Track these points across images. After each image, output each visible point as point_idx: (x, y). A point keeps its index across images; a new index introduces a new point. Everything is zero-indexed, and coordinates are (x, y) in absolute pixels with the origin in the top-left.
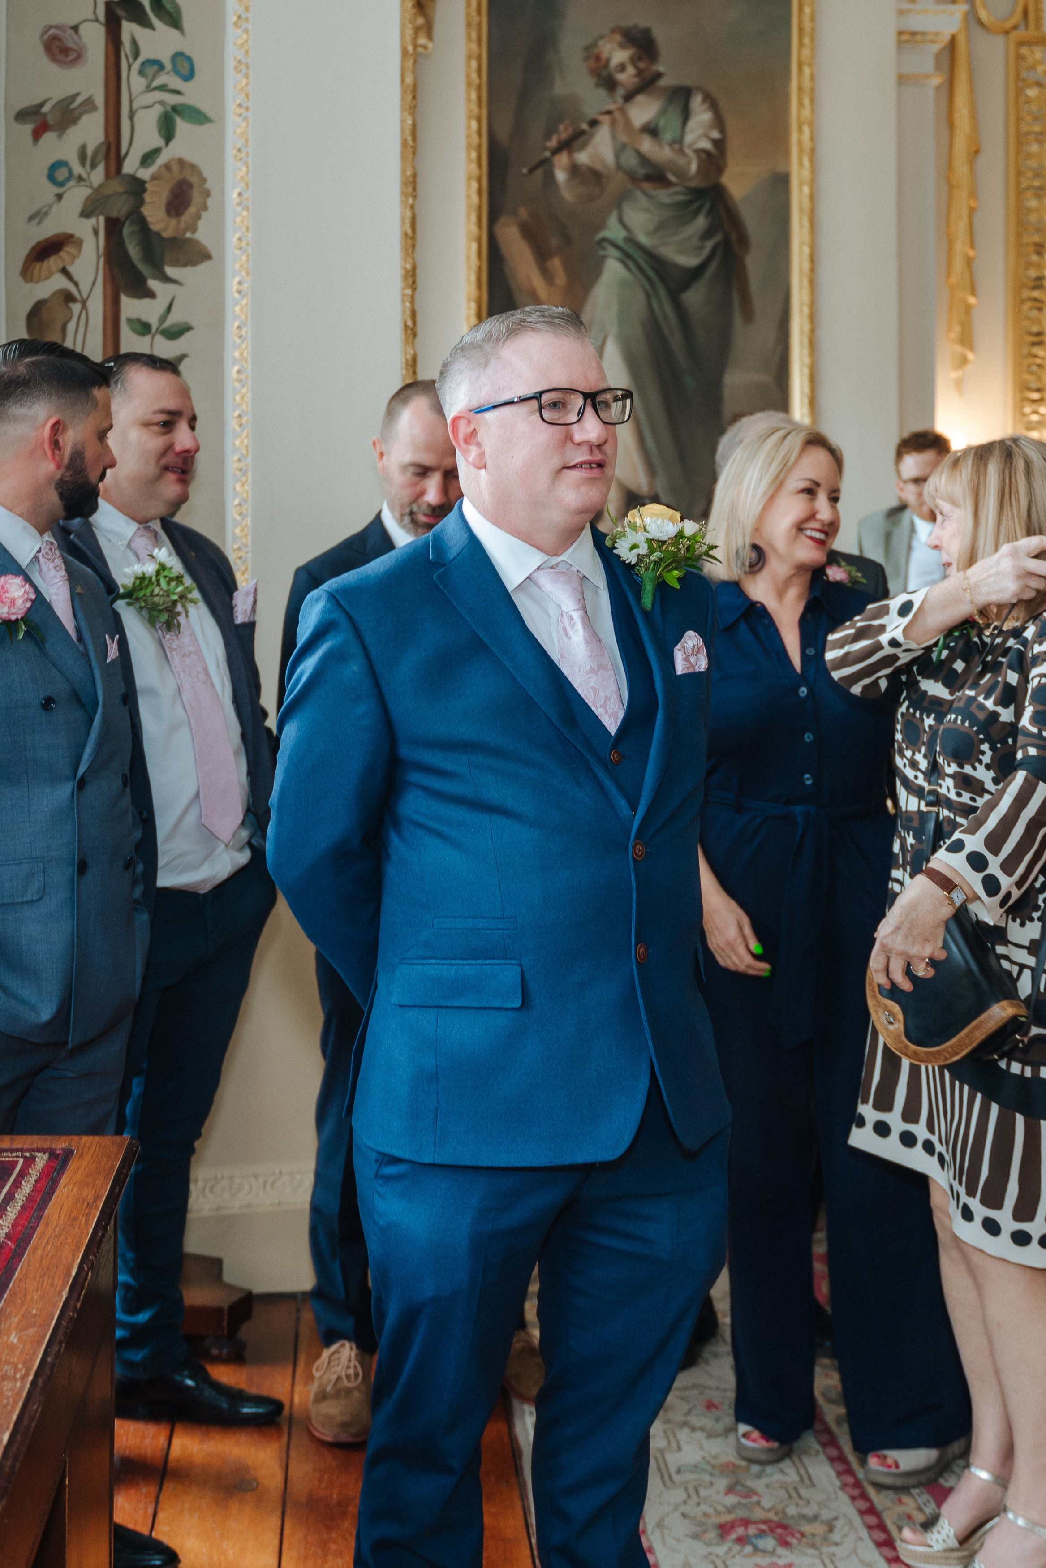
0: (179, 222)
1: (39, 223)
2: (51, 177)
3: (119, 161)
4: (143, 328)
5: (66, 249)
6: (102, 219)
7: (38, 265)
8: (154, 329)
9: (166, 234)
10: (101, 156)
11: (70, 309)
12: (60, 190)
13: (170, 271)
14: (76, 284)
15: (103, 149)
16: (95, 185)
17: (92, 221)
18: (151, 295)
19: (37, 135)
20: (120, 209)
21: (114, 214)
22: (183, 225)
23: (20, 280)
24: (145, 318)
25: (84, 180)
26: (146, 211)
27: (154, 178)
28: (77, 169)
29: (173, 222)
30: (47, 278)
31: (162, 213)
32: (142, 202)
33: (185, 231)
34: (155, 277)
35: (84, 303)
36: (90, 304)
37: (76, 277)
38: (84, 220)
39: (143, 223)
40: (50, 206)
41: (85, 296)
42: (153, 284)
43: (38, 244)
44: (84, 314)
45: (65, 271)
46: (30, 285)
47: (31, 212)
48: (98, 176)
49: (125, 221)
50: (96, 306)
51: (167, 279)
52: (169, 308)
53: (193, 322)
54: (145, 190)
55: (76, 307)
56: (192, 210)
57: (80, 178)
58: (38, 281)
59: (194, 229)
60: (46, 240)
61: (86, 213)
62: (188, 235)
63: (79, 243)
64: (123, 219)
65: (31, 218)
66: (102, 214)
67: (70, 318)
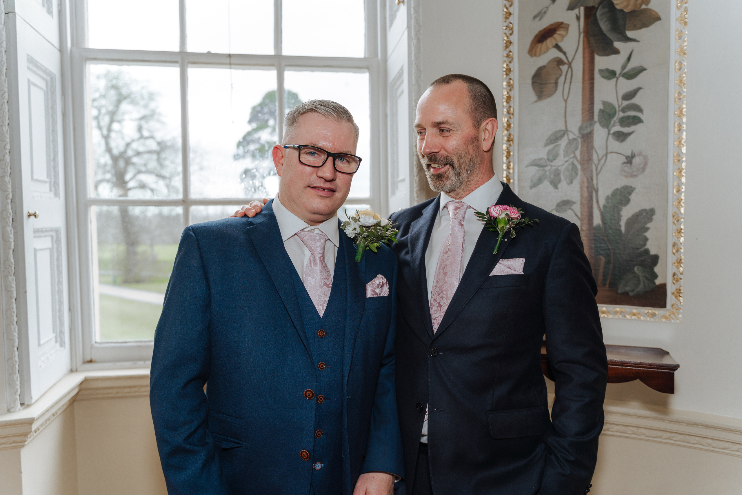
1: (540, 19)
4: (610, 74)
5: (558, 32)
6: (582, 9)
7: (540, 45)
8: (617, 76)
9: (628, 10)
11: (560, 69)
13: (630, 34)
14: (565, 53)
17: (576, 11)
18: (616, 52)
21: (590, 4)
22: (639, 1)
23: (528, 56)
24: (611, 68)
30: (545, 52)
33: (641, 5)
34: (619, 40)
35: (570, 65)
36: (573, 65)
37: (564, 49)
38: (570, 11)
39: (611, 6)
40: (547, 8)
41: (570, 60)
42: (617, 45)
43: (540, 32)
44: (570, 70)
45: (557, 47)
46: (535, 58)
47: (535, 13)
49: (598, 7)
50: (578, 65)
51: (628, 39)
52: (629, 59)
53: (645, 66)
55: (564, 68)
58: (540, 55)
60: (545, 29)
61: (571, 8)
62: (644, 7)
63: (566, 27)
64: (596, 6)
65: (535, 17)
66: (582, 6)
67: (561, 75)
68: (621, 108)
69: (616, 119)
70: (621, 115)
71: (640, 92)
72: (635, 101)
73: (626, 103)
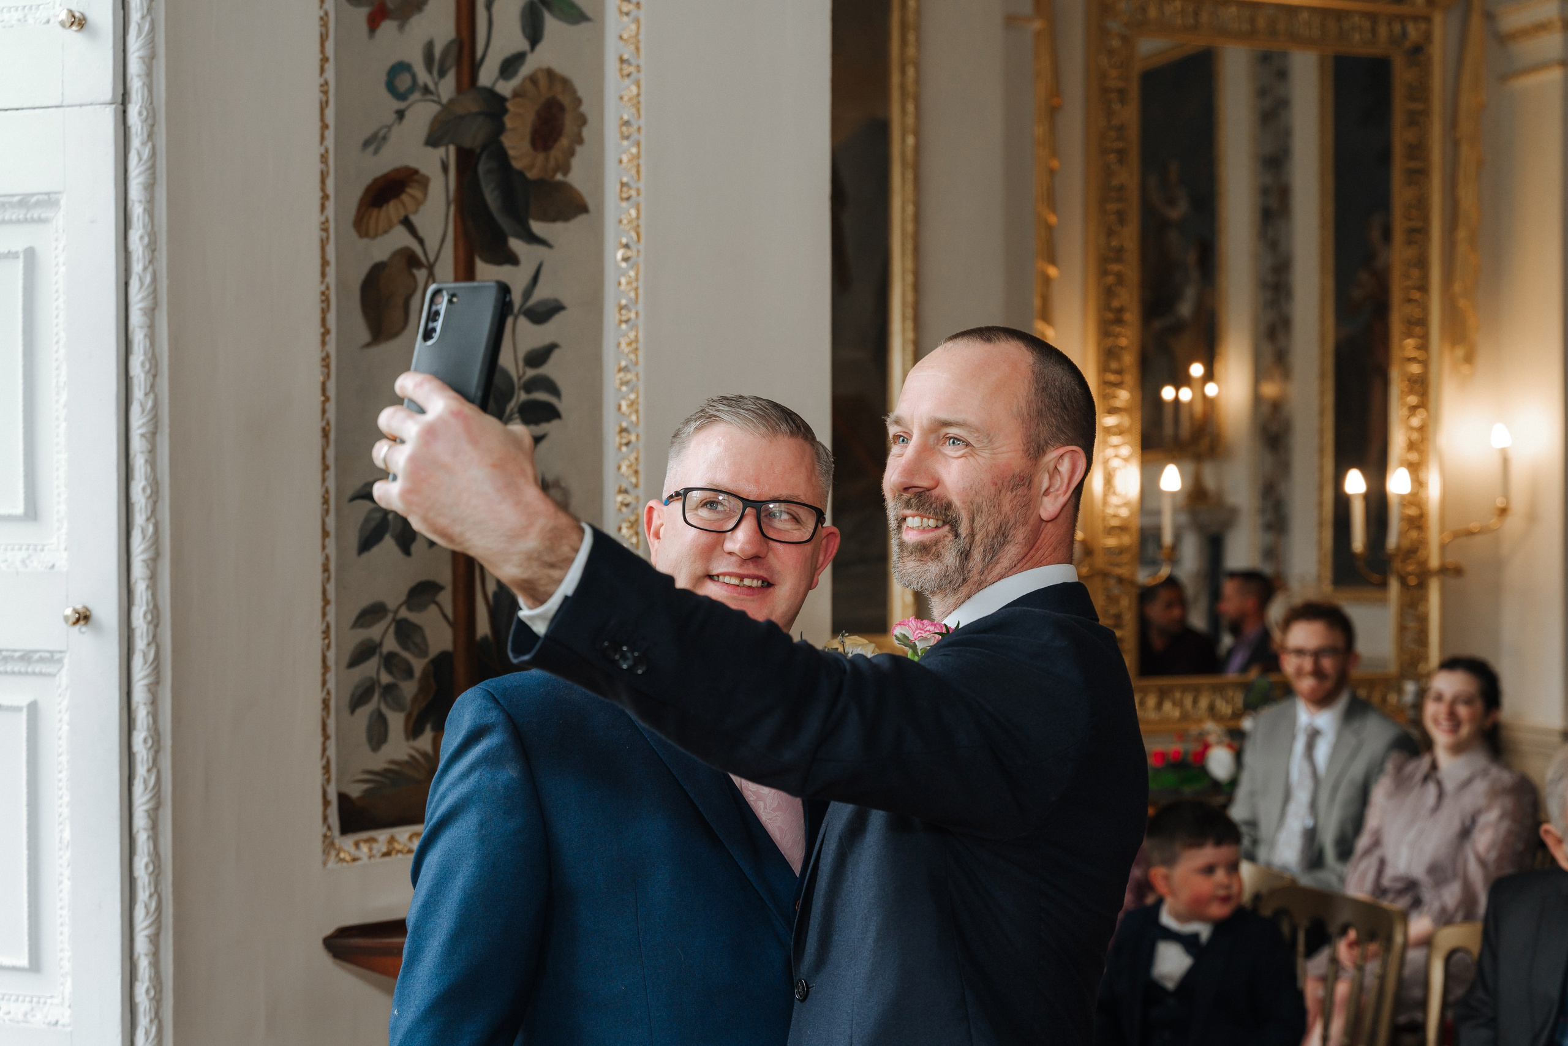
0: (547, 159)
1: (376, 152)
2: (391, 87)
3: (474, 67)
5: (409, 190)
6: (452, 149)
7: (375, 212)
8: (517, 310)
9: (532, 175)
10: (451, 60)
11: (414, 277)
12: (401, 105)
13: (537, 227)
14: (421, 242)
15: (454, 51)
16: (445, 99)
17: (441, 151)
18: (512, 259)
19: (374, 23)
20: (475, 135)
21: (467, 143)
22: (552, 163)
23: (353, 233)
25: (431, 93)
26: (507, 141)
27: (516, 94)
28: (423, 77)
29: (540, 157)
30: (386, 232)
31: (526, 145)
32: (500, 129)
33: (555, 171)
34: (518, 236)
35: (431, 268)
36: (438, 270)
37: (421, 233)
38: (430, 150)
39: (502, 157)
40: (389, 127)
41: (432, 258)
42: (516, 244)
43: (376, 181)
44: (431, 283)
45: (407, 223)
46: (365, 241)
47: (367, 133)
48: (447, 87)
49: (481, 153)
50: (446, 273)
51: (533, 239)
52: (535, 279)
53: (565, 300)
54: (505, 111)
55: (421, 274)
56: (564, 142)
57: (426, 90)
58: (375, 237)
59: (566, 170)
60: (382, 176)
61: (433, 141)
62: (559, 177)
63: (424, 183)
64: (478, 151)
65: (366, 144)
66: (452, 142)
67: (414, 290)
68: (523, 381)
69: (512, 405)
70: (523, 396)
71: (555, 355)
72: (547, 370)
73: (531, 373)
